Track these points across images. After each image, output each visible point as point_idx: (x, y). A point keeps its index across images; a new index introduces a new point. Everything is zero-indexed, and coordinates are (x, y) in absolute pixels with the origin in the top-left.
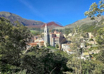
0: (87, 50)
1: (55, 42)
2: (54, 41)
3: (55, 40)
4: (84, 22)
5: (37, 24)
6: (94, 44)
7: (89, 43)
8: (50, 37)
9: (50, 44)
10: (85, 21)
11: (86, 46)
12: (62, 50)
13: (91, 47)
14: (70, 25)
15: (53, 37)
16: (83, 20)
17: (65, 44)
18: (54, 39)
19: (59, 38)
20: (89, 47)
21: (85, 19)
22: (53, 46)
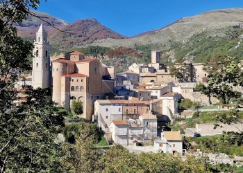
0: (181, 123)
1: (72, 93)
2: (69, 88)
3: (72, 84)
4: (202, 25)
5: (31, 25)
6: (208, 104)
7: (192, 99)
8: (55, 74)
9: (54, 99)
10: (205, 23)
11: (180, 110)
12: (96, 121)
13: (197, 115)
14: (153, 33)
15: (64, 73)
16: (197, 19)
17: (107, 101)
18: (68, 81)
19: (88, 79)
20: (189, 114)
21: (207, 16)
22: (62, 105)
